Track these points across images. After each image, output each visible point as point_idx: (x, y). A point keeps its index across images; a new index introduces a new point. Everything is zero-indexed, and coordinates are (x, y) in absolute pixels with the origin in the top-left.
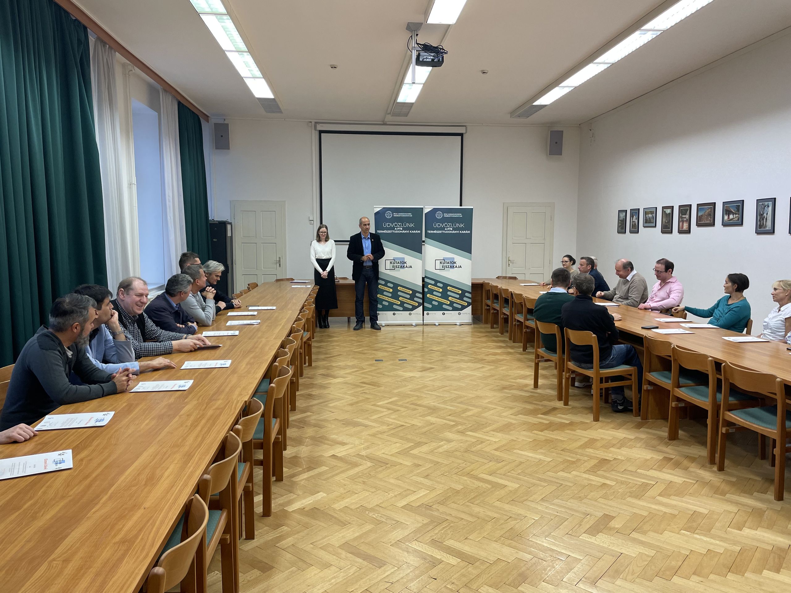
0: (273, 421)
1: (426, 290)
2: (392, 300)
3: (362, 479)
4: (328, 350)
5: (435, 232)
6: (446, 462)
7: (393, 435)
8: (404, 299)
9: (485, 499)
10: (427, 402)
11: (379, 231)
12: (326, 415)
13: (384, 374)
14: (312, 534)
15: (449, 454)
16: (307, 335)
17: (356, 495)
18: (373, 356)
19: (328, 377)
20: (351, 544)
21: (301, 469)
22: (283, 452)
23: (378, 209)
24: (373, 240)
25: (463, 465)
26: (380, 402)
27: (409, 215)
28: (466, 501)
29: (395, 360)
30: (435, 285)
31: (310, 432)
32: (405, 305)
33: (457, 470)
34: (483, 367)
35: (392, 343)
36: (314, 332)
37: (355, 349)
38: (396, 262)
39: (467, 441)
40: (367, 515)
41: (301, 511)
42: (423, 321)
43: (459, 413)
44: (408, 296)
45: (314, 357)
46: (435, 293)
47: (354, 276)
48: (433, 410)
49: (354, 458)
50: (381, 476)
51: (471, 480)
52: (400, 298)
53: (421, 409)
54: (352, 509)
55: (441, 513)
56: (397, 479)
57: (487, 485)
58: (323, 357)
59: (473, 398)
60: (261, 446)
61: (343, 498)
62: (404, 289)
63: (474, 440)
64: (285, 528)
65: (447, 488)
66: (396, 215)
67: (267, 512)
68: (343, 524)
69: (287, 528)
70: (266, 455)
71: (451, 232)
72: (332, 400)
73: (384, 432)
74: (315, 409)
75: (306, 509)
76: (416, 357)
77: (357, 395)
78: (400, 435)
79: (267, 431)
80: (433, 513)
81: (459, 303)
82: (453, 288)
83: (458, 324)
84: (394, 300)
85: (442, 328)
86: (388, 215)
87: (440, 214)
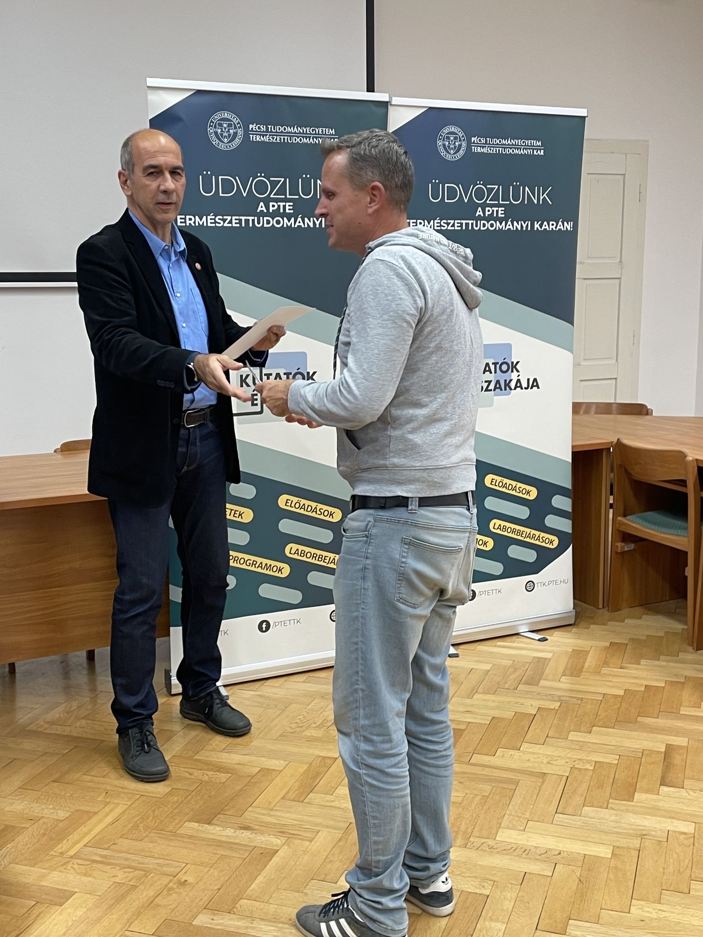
2: (254, 564)
8: (307, 549)
24: (198, 266)
27: (325, 134)
32: (314, 578)
44: (327, 536)
52: (291, 550)
62: (307, 503)
66: (260, 134)
71: (498, 226)
81: (527, 540)
82: (506, 481)
83: (523, 629)
84: (261, 563)
85: (476, 661)
86: (222, 131)
87: (455, 142)
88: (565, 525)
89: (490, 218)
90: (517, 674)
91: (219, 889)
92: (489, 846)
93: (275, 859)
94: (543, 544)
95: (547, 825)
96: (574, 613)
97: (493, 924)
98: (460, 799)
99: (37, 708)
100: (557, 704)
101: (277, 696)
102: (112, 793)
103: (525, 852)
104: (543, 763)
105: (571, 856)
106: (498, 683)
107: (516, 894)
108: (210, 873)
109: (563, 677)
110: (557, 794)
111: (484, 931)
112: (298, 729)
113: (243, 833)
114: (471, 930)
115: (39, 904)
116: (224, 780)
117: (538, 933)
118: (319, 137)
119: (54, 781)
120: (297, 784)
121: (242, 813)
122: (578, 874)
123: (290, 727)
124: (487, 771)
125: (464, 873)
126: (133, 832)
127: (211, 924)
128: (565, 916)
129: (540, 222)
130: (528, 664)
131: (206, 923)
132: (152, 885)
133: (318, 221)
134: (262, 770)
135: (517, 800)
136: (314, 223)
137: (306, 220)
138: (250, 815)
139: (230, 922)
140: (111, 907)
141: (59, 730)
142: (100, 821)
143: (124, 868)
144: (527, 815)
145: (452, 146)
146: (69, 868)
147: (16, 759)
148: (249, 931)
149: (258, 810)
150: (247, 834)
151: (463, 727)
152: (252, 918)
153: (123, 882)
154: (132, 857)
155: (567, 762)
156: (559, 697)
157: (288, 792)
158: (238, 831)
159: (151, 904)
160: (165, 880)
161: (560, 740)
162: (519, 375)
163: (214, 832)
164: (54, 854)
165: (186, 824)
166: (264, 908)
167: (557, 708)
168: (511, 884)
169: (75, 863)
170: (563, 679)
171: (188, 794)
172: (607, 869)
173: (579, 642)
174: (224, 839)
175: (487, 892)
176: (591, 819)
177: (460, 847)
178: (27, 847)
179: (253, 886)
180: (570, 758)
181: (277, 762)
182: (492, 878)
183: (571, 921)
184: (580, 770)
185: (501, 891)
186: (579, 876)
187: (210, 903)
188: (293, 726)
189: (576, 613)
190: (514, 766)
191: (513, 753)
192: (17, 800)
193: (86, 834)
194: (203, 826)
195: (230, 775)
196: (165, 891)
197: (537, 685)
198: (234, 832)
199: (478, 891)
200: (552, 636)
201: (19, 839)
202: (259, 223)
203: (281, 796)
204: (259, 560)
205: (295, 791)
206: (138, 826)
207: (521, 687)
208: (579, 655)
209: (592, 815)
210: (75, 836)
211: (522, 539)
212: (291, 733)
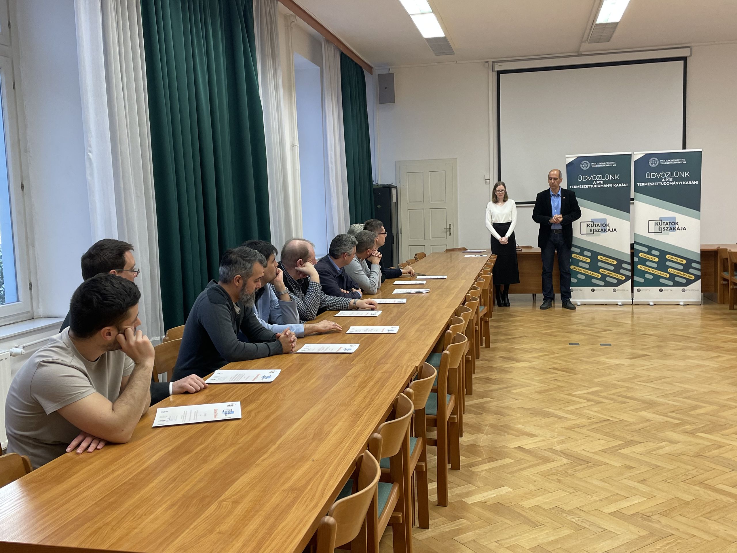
0: (448, 397)
1: (636, 259)
2: (590, 273)
3: (557, 477)
4: (509, 330)
5: (648, 184)
6: (670, 467)
7: (595, 430)
8: (606, 271)
9: (726, 515)
10: (640, 395)
11: (572, 187)
12: (510, 402)
13: (581, 360)
14: (496, 531)
15: (672, 457)
16: (483, 310)
17: (550, 494)
18: (566, 339)
19: (510, 361)
20: (545, 548)
21: (481, 459)
22: (460, 438)
23: (571, 160)
24: (564, 198)
25: (694, 472)
26: (577, 391)
27: (614, 164)
28: (699, 515)
29: (596, 345)
30: (649, 253)
31: (490, 419)
32: (608, 279)
33: (684, 477)
34: (719, 356)
35: (591, 325)
36: (491, 310)
37: (542, 330)
38: (595, 224)
39: (698, 444)
40: (564, 517)
41: (483, 504)
42: (632, 299)
43: (685, 410)
44: (612, 268)
45: (492, 338)
46: (648, 263)
47: (542, 242)
48: (650, 405)
49: (546, 452)
50: (580, 475)
51: (706, 490)
52: (601, 270)
53: (631, 403)
54: (544, 510)
55: (665, 525)
56: (603, 480)
57: (729, 499)
58: (503, 338)
59: (705, 393)
60: (435, 422)
61: (533, 495)
62: (606, 258)
63: (709, 444)
64: (463, 521)
65: (671, 497)
66: (594, 165)
67: (442, 501)
68: (535, 525)
69: (466, 521)
70: (440, 434)
71: (670, 183)
72: (516, 386)
73: (584, 426)
74: (495, 394)
75: (488, 503)
76: (624, 341)
77: (547, 382)
78: (604, 431)
79: (441, 407)
80: (652, 524)
81: (682, 276)
82: (674, 257)
83: (681, 303)
84: (592, 273)
86: (584, 165)
89: (668, 181)
94: (689, 278)
118: (611, 164)
129: (685, 182)
137: (607, 185)
145: (654, 163)
202: (594, 186)
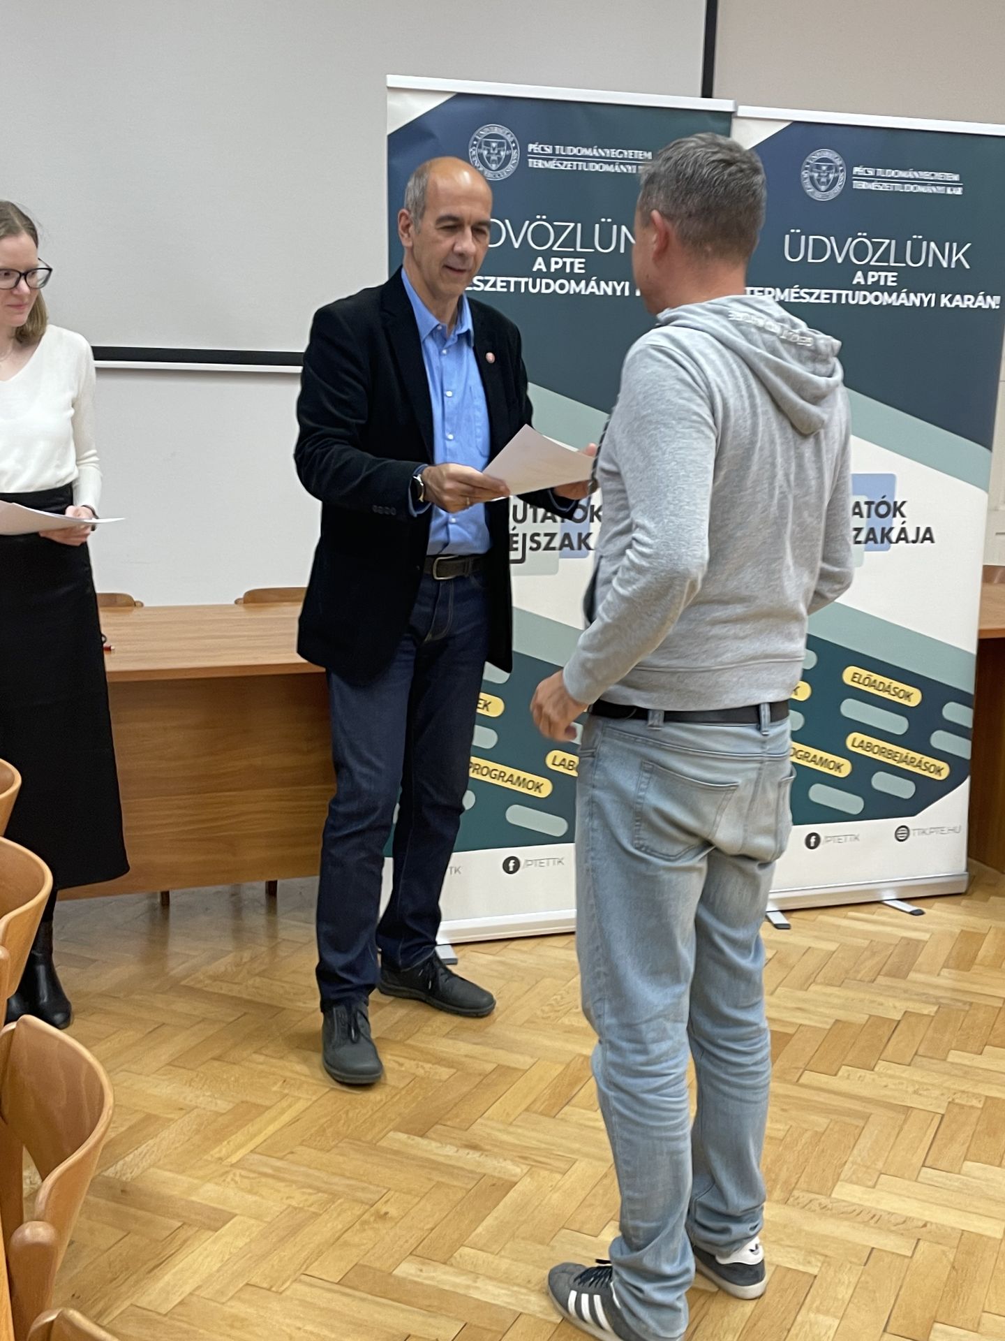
24: (490, 357)
52: (554, 759)
66: (542, 158)
71: (885, 299)
81: (903, 765)
82: (875, 677)
83: (887, 896)
84: (512, 776)
85: (816, 937)
86: (489, 153)
87: (829, 173)
88: (962, 748)
89: (875, 287)
90: (877, 959)
91: (432, 1229)
92: (820, 1204)
93: (511, 1193)
94: (926, 773)
95: (907, 1182)
96: (966, 878)
97: (821, 1317)
98: (781, 1134)
99: (194, 957)
100: (935, 1008)
101: (524, 964)
102: (293, 1082)
103: (874, 1219)
104: (907, 1092)
105: (943, 1231)
106: (847, 972)
107: (856, 1279)
108: (421, 1204)
109: (944, 970)
110: (926, 1139)
111: (807, 1327)
112: (551, 1014)
113: (468, 1154)
114: (787, 1324)
115: (185, 1227)
116: (445, 1077)
117: (886, 1335)
118: (628, 164)
119: (214, 1059)
120: (548, 1092)
121: (468, 1125)
122: (951, 1257)
123: (543, 1011)
124: (822, 1098)
125: (782, 1240)
126: (318, 1139)
127: (419, 1276)
128: (928, 1316)
129: (950, 296)
130: (892, 948)
131: (411, 1275)
132: (339, 1215)
133: (619, 284)
134: (499, 1067)
135: (865, 1142)
136: (614, 290)
137: (603, 284)
138: (480, 1129)
139: (445, 1277)
140: (282, 1240)
141: (225, 989)
142: (274, 1119)
143: (303, 1187)
144: (880, 1165)
145: (823, 180)
146: (229, 1179)
147: (164, 1024)
148: (471, 1292)
149: (489, 1123)
150: (474, 1156)
151: (790, 1030)
152: (476, 1275)
153: (301, 1205)
154: (317, 1173)
155: (943, 1094)
156: (937, 998)
157: (535, 1101)
158: (463, 1152)
159: (337, 1240)
160: (358, 1210)
161: (935, 1061)
162: (903, 523)
163: (429, 1148)
164: (210, 1159)
165: (391, 1134)
166: (492, 1262)
167: (932, 1014)
168: (851, 1262)
169: (238, 1174)
170: (945, 972)
171: (394, 1092)
172: (995, 1255)
173: (971, 919)
174: (441, 1159)
175: (815, 1271)
176: (974, 1180)
177: (778, 1202)
178: (173, 1147)
179: (480, 1230)
180: (946, 1088)
181: (521, 1058)
182: (822, 1251)
183: (937, 1326)
184: (962, 1106)
185: (835, 1272)
186: (952, 1260)
187: (420, 1248)
188: (546, 1009)
189: (970, 875)
190: (865, 1093)
191: (863, 1074)
192: (164, 1080)
193: (255, 1136)
194: (413, 1140)
195: (455, 1070)
196: (357, 1224)
197: (905, 977)
198: (458, 1151)
199: (801, 1268)
200: (930, 908)
201: (165, 1134)
202: (534, 287)
203: (524, 1106)
204: (509, 771)
205: (544, 1102)
206: (324, 1130)
207: (881, 980)
208: (970, 939)
209: (977, 1174)
210: (239, 1137)
211: (894, 763)
212: (543, 1018)
